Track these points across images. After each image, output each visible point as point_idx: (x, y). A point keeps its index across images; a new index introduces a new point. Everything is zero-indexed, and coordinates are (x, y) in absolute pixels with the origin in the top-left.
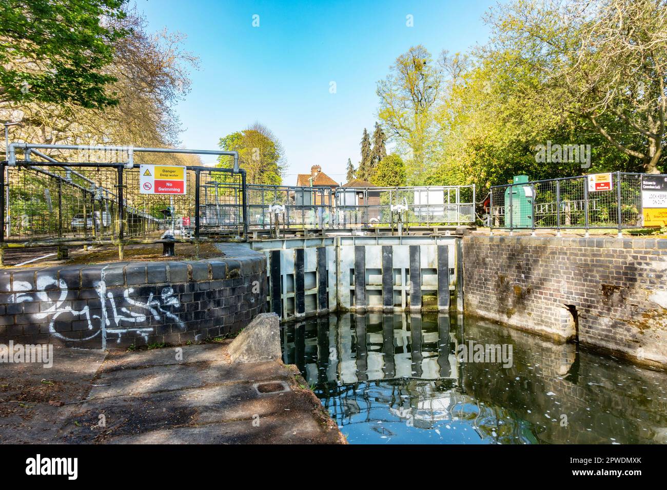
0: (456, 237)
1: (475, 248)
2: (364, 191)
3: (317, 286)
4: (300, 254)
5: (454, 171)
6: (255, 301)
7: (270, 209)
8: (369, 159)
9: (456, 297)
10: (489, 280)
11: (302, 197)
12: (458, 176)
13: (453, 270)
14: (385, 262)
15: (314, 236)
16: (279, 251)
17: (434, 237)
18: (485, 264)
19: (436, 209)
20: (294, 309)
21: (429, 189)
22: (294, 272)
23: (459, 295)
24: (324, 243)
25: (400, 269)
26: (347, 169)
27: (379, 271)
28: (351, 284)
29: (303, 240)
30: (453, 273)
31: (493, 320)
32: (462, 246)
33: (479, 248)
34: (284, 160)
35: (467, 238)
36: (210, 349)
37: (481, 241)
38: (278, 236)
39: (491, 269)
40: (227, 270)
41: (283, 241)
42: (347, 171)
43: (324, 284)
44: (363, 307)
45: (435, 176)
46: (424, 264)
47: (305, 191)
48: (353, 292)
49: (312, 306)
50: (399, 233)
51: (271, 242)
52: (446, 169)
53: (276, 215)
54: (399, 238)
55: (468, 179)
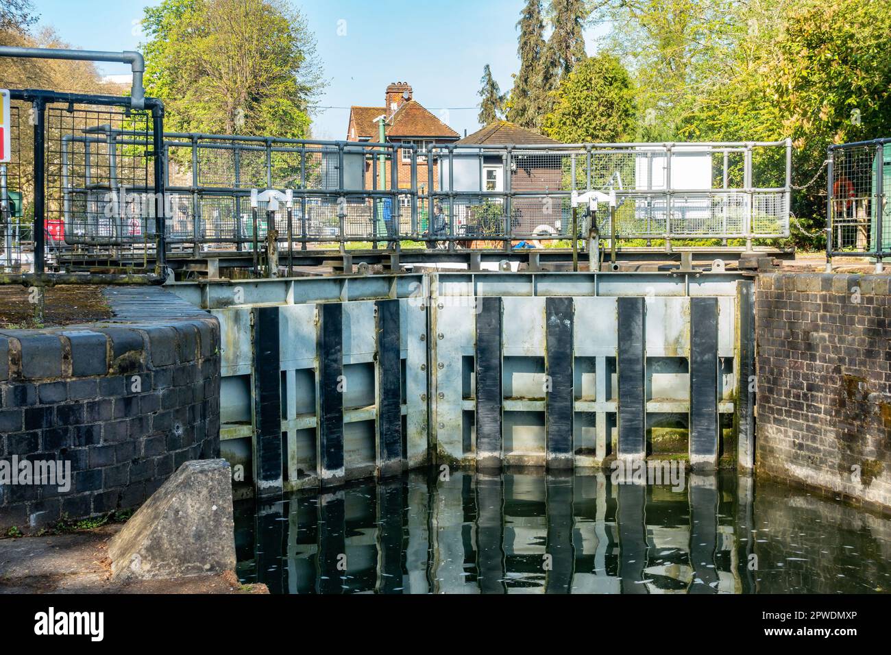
0: (740, 276)
1: (785, 306)
2: (504, 153)
3: (377, 400)
4: (332, 317)
5: (753, 100)
6: (185, 431)
7: (254, 201)
8: (540, 66)
9: (736, 432)
10: (819, 389)
11: (340, 168)
12: (765, 115)
13: (729, 361)
14: (553, 340)
15: (370, 271)
16: (277, 309)
17: (681, 277)
18: (810, 346)
19: (693, 203)
20: (314, 457)
21: (674, 149)
22: (315, 364)
23: (744, 425)
24: (396, 289)
25: (594, 358)
26: (482, 93)
27: (536, 364)
28: (466, 397)
29: (340, 282)
30: (729, 369)
31: (827, 490)
32: (754, 298)
33: (798, 306)
34: (314, 69)
35: (767, 279)
36: (66, 547)
37: (801, 287)
38: (274, 269)
39: (823, 359)
40: (110, 353)
41: (287, 283)
42: (481, 99)
43: (395, 395)
44: (496, 454)
45: (703, 116)
46: (656, 346)
47: (349, 153)
48: (469, 417)
49: (365, 452)
50: (593, 266)
51: (256, 284)
52: (733, 97)
53: (270, 216)
54: (591, 277)
55: (786, 123)
